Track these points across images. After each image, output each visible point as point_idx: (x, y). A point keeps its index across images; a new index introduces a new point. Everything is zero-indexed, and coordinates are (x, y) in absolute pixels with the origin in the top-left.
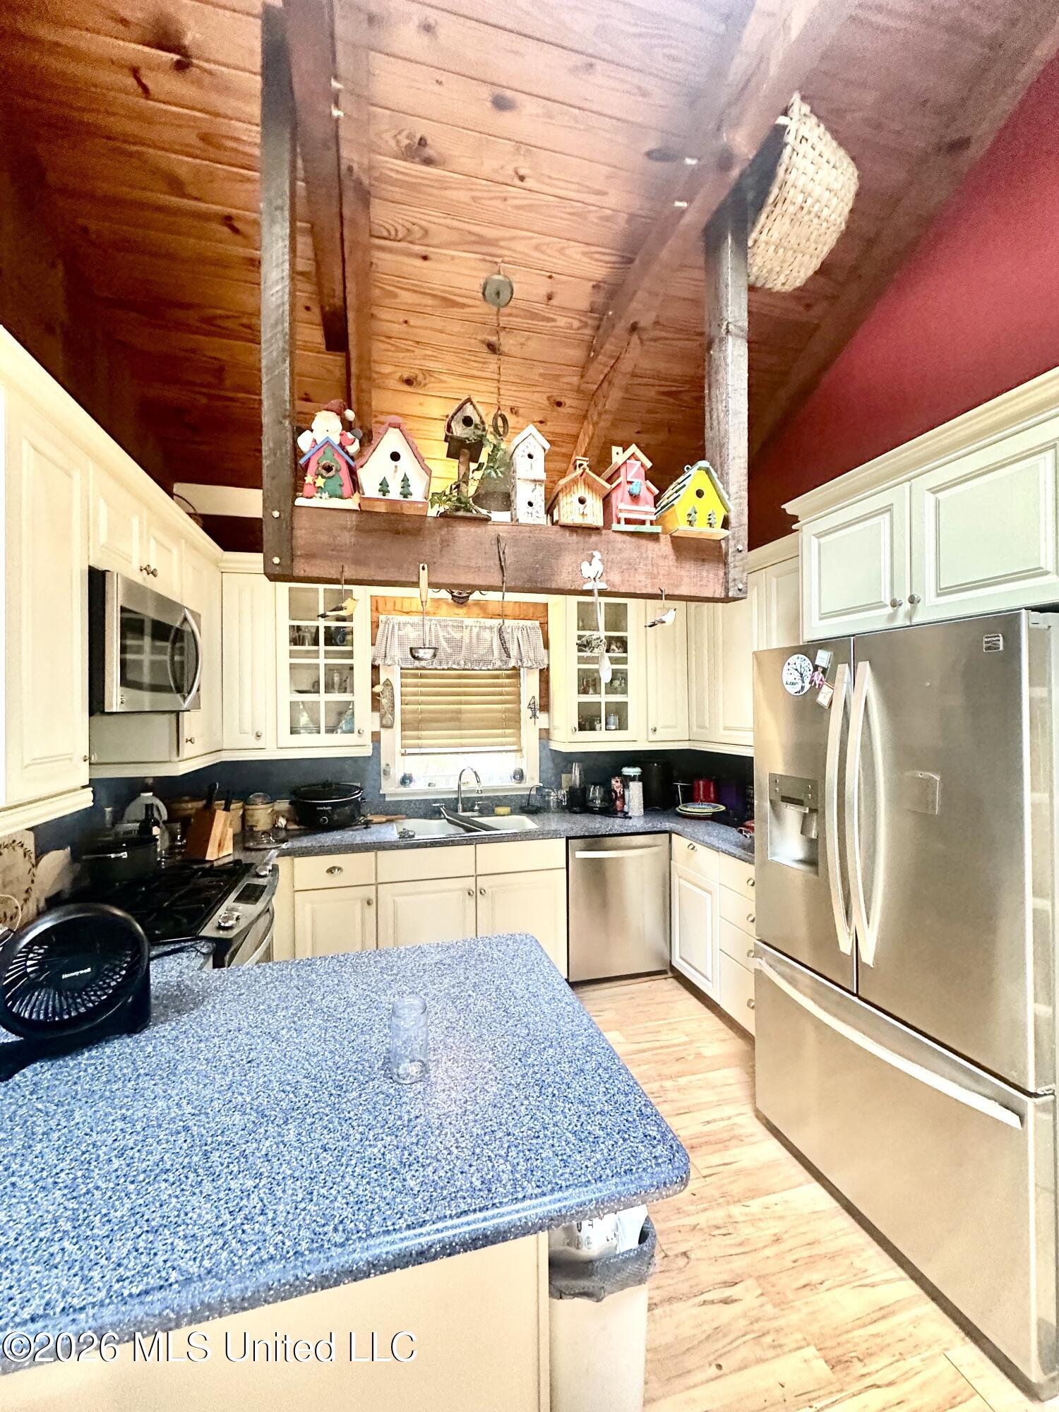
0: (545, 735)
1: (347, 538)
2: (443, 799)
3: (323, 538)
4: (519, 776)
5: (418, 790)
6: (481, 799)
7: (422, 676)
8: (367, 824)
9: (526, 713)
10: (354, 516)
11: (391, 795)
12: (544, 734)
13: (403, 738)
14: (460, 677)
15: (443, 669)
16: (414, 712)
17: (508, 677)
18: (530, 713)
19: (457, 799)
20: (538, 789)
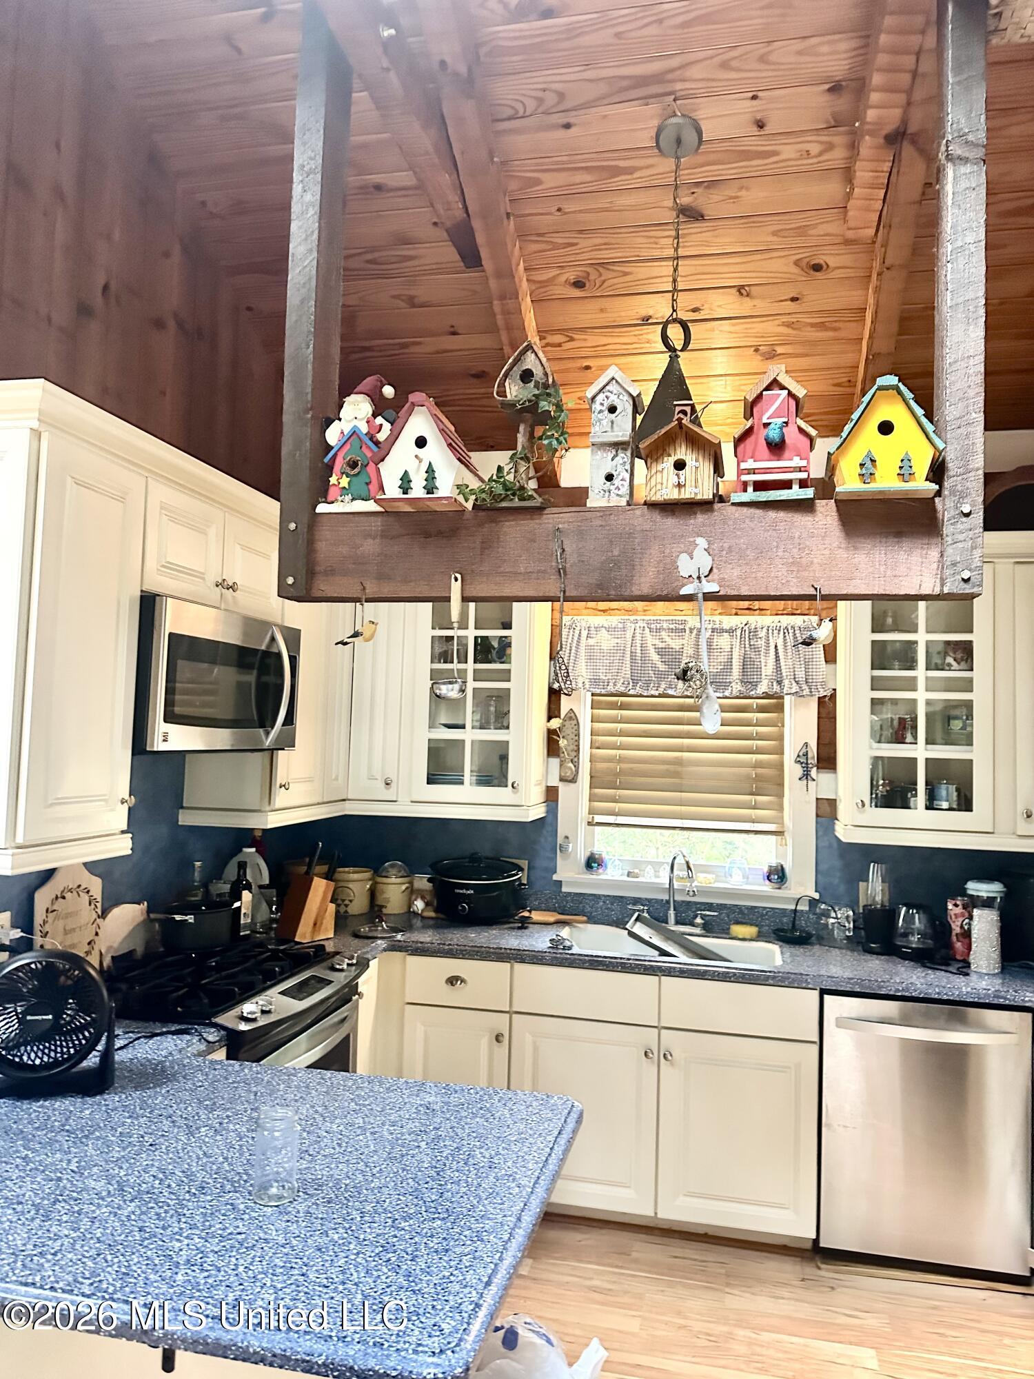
0: (827, 811)
1: (370, 547)
2: (649, 900)
3: (344, 550)
4: (778, 875)
5: (612, 877)
6: (710, 907)
7: (623, 707)
8: (524, 924)
9: (792, 770)
10: (379, 519)
11: (570, 884)
12: (826, 808)
13: (592, 798)
14: (682, 708)
15: (653, 696)
16: (610, 760)
17: (762, 709)
18: (799, 771)
19: (668, 902)
20: (813, 903)
